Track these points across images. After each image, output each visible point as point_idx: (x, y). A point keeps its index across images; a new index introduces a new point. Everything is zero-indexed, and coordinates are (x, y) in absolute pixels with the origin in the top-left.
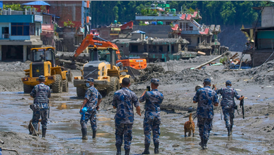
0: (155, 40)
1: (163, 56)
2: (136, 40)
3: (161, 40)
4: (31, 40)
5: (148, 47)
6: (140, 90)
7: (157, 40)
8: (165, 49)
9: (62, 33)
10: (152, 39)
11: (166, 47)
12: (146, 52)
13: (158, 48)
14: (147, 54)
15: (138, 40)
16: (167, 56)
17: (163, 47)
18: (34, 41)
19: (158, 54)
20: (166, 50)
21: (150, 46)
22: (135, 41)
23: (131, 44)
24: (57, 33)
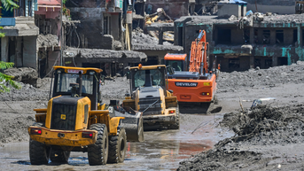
0: (266, 19)
1: (284, 51)
2: (227, 17)
3: (279, 17)
4: (18, 26)
5: (252, 32)
6: (243, 152)
7: (272, 18)
8: (288, 37)
9: (77, 9)
10: (261, 16)
11: (292, 33)
12: (248, 43)
13: (273, 34)
14: (250, 47)
15: (232, 19)
16: (292, 52)
17: (285, 33)
18: (23, 29)
19: (274, 47)
20: (291, 38)
21: (256, 30)
22: (224, 21)
23: (216, 26)
24: (68, 10)
